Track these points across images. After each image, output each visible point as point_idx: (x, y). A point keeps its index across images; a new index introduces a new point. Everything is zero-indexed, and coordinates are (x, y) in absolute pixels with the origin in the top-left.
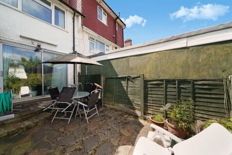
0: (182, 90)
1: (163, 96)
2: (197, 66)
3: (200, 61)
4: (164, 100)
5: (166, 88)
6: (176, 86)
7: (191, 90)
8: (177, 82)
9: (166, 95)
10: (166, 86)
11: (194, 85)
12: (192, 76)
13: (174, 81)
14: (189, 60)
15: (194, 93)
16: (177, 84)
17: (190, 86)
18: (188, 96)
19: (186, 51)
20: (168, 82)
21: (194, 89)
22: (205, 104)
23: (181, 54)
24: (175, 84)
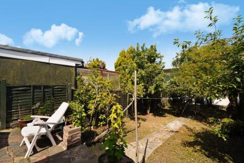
0: (46, 93)
1: (30, 100)
2: (55, 77)
3: (57, 74)
4: (31, 102)
5: (34, 92)
6: (42, 90)
7: (52, 92)
8: (42, 87)
9: (33, 98)
10: (33, 91)
11: (53, 89)
12: (52, 83)
13: (40, 86)
14: (50, 72)
15: (53, 94)
16: (42, 88)
17: (51, 89)
18: (50, 97)
19: (48, 66)
20: (35, 87)
21: (53, 91)
22: (58, 100)
23: (45, 67)
24: (41, 89)
